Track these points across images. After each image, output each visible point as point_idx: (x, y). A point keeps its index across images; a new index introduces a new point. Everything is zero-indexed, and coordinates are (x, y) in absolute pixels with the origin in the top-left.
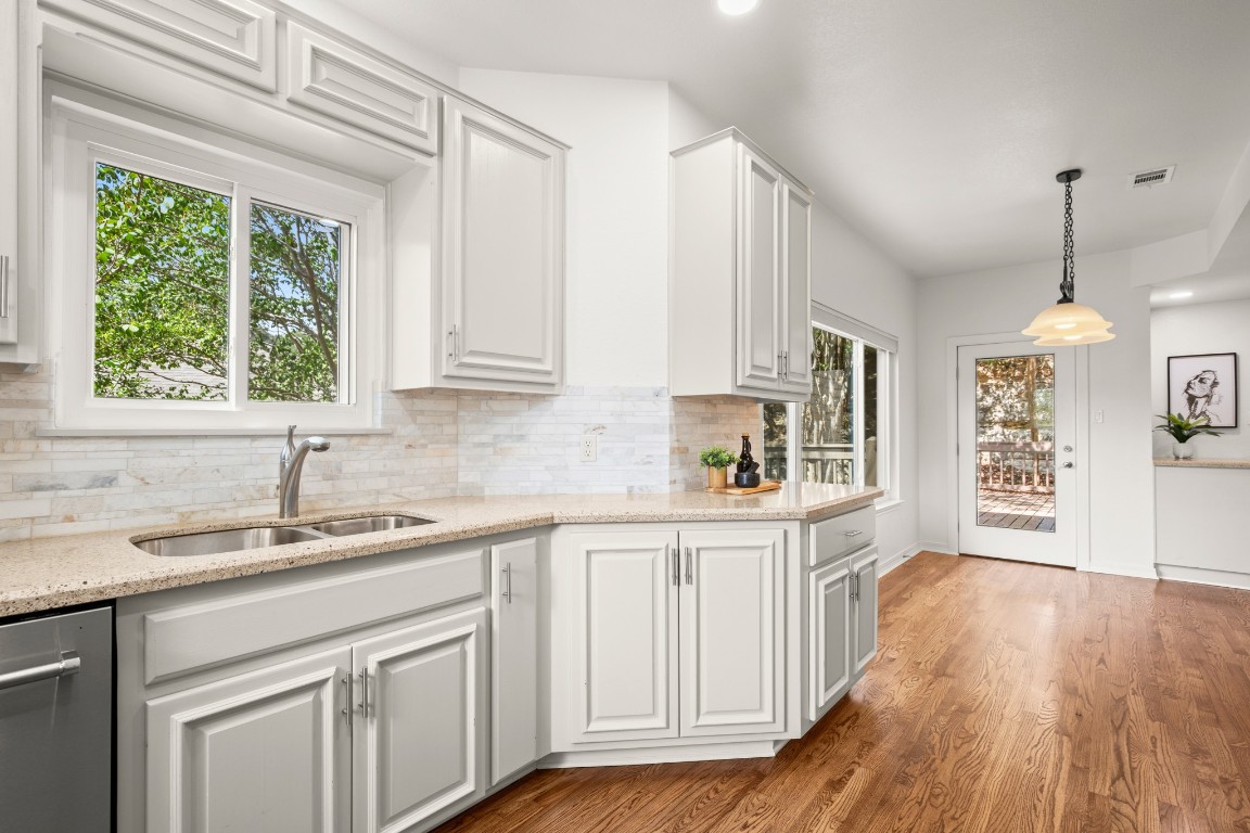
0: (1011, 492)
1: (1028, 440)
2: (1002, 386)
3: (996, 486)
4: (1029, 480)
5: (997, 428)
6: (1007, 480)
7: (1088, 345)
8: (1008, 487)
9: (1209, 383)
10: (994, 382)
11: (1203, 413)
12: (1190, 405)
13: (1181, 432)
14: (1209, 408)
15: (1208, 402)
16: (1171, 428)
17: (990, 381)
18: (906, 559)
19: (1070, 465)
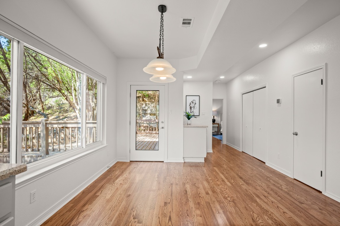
0: (151, 133)
1: (155, 119)
2: (150, 104)
3: (147, 132)
4: (155, 129)
5: (149, 115)
6: (150, 130)
7: (168, 83)
8: (150, 132)
9: (194, 103)
10: (148, 103)
11: (193, 111)
12: (190, 109)
13: (189, 117)
14: (194, 110)
15: (194, 109)
16: (186, 116)
17: (147, 102)
18: (109, 168)
19: (163, 128)
